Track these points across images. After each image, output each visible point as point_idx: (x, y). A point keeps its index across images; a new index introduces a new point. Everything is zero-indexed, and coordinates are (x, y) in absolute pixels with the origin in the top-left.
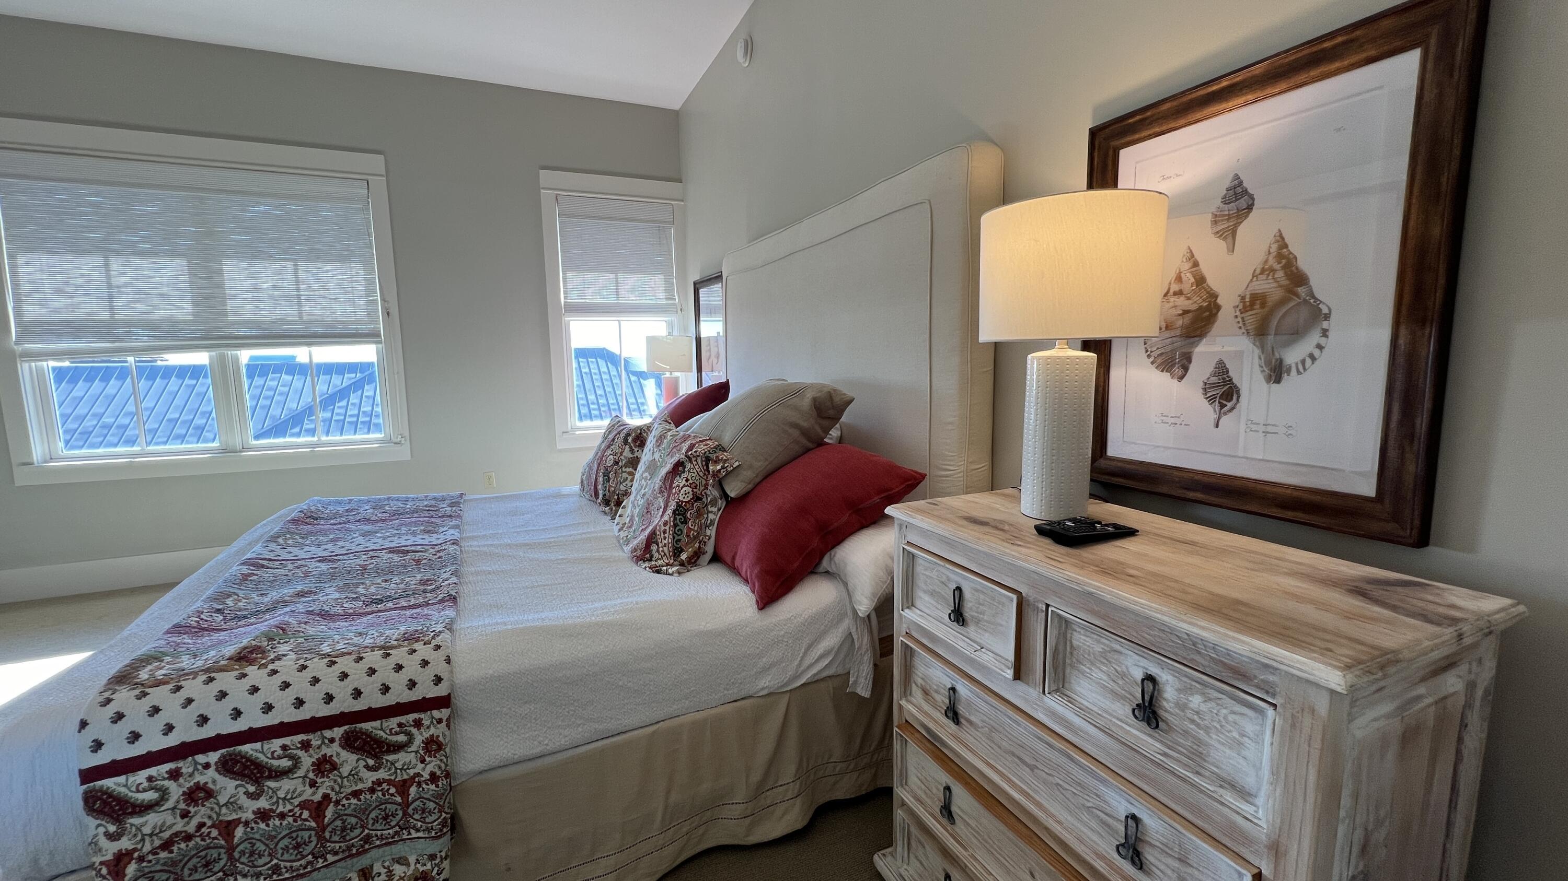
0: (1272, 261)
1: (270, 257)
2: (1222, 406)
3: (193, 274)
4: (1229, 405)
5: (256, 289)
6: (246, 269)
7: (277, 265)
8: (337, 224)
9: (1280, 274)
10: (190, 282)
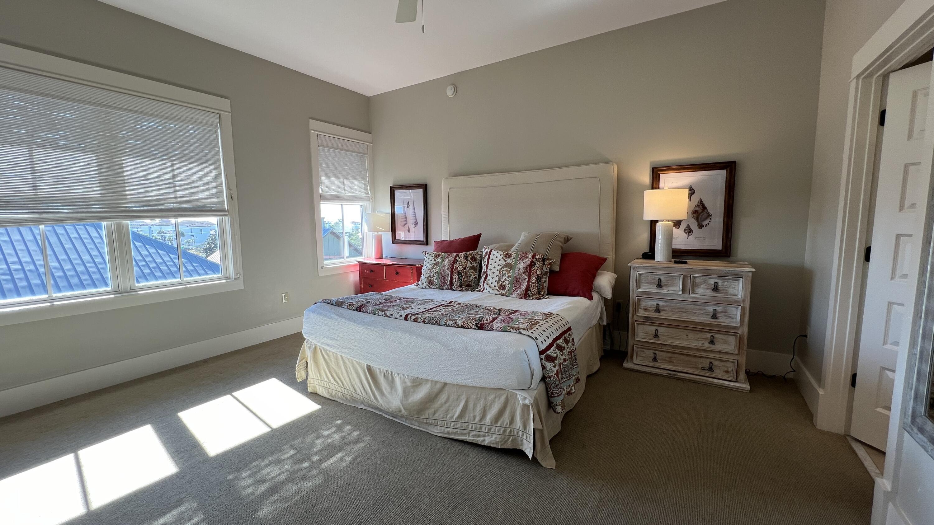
0: (699, 204)
1: (156, 157)
2: (689, 234)
3: (100, 165)
4: (691, 234)
5: (146, 178)
6: (139, 164)
7: (160, 163)
8: (199, 140)
9: (701, 207)
10: (98, 171)
